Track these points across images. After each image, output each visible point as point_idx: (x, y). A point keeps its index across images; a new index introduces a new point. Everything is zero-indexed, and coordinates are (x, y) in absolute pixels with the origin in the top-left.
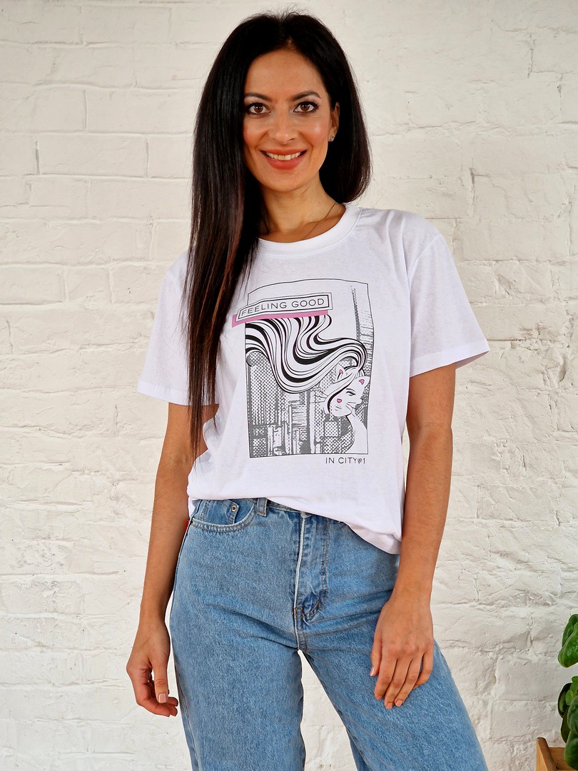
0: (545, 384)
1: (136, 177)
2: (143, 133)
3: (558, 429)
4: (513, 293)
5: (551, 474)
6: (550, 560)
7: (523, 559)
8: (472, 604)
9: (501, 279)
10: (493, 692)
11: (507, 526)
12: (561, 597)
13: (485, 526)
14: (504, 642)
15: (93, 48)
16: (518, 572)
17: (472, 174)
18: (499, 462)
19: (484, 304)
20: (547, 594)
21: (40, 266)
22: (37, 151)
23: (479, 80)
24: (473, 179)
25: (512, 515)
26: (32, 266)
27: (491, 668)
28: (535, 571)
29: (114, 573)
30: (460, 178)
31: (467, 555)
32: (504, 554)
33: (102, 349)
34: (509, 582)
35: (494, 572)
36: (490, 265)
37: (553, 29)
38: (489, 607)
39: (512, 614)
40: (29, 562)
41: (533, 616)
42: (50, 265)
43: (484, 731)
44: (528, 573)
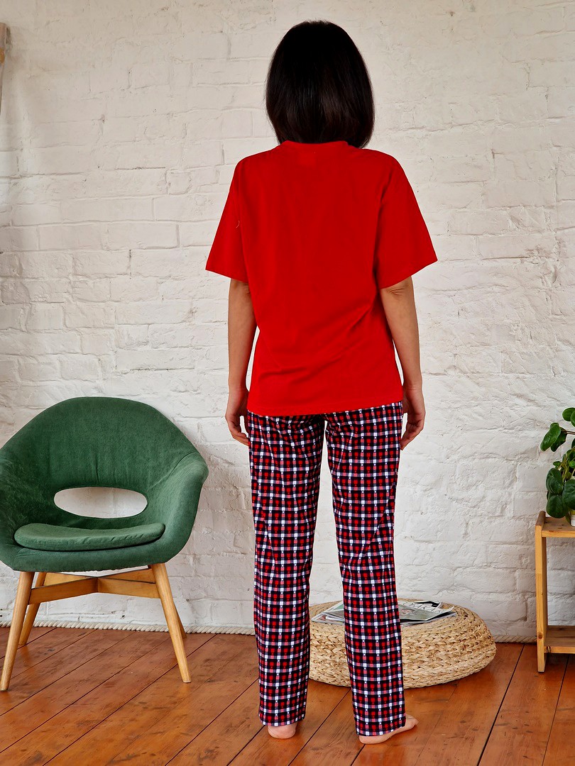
0: (543, 285)
3: (552, 314)
4: (521, 227)
5: (548, 343)
6: (549, 399)
7: (532, 399)
8: (500, 429)
9: (513, 219)
10: (515, 487)
11: (520, 377)
13: (507, 378)
14: (521, 454)
17: (493, 153)
20: (548, 421)
22: (222, 150)
23: (496, 94)
24: (494, 156)
25: (524, 370)
27: (513, 471)
28: (539, 406)
30: (485, 156)
32: (520, 396)
34: (523, 414)
35: (514, 408)
36: (506, 210)
37: (541, 60)
38: (511, 431)
39: (525, 435)
41: (540, 436)
43: (509, 513)
44: (535, 408)
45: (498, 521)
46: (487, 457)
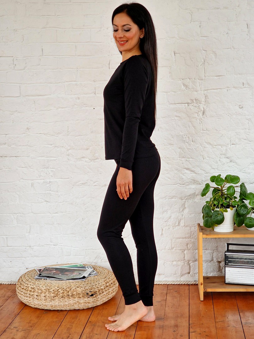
0: (198, 116)
1: (73, 56)
2: (75, 43)
3: (202, 130)
4: (188, 89)
5: (200, 144)
6: (201, 170)
7: (193, 170)
8: (178, 184)
9: (184, 85)
10: (185, 212)
11: (188, 160)
12: (205, 182)
13: (181, 160)
14: (188, 196)
15: (59, 17)
16: (191, 174)
17: (174, 53)
18: (185, 141)
19: (179, 93)
20: (200, 181)
21: (44, 84)
22: (42, 49)
23: (176, 24)
24: (175, 54)
25: (189, 157)
26: (41, 84)
27: (184, 204)
28: (196, 174)
29: (68, 178)
30: (171, 54)
31: (176, 169)
32: (187, 169)
33: (63, 109)
34: (189, 177)
35: (184, 174)
36: (181, 81)
37: (197, 9)
38: (183, 186)
39: (190, 187)
40: (42, 175)
41: (196, 188)
42: (47, 84)
43: (182, 224)
44: (194, 175)
45: (177, 228)
46: (172, 198)
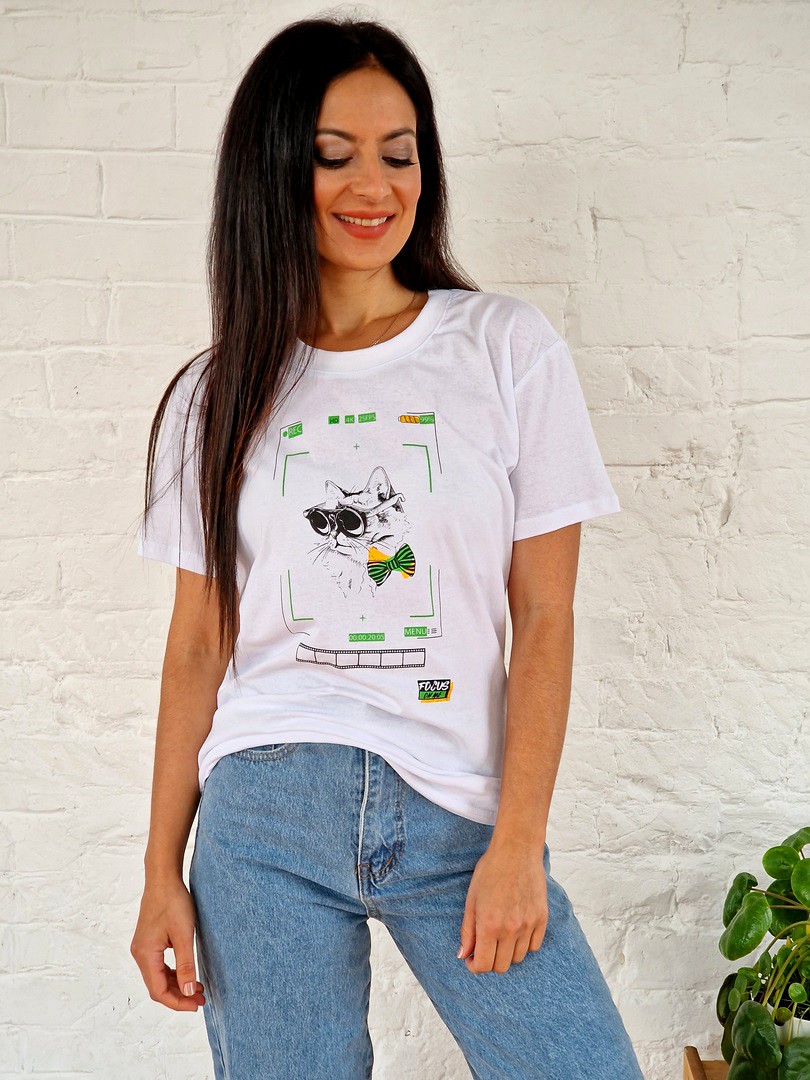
1: (84, 216)
2: (95, 150)
3: (719, 597)
4: (655, 396)
5: (707, 662)
6: (705, 788)
7: (666, 787)
8: (593, 851)
9: (636, 375)
10: (620, 977)
11: (642, 738)
12: (721, 839)
13: (611, 739)
15: (15, 18)
17: (594, 216)
19: (612, 412)
20: (700, 836)
23: (607, 75)
25: (650, 722)
27: (618, 944)
29: (59, 810)
30: (575, 222)
31: (585, 780)
32: (637, 780)
33: (37, 477)
34: (645, 819)
35: (624, 805)
36: (620, 353)
38: (615, 856)
39: (648, 865)
41: (680, 867)
44: (672, 807)
